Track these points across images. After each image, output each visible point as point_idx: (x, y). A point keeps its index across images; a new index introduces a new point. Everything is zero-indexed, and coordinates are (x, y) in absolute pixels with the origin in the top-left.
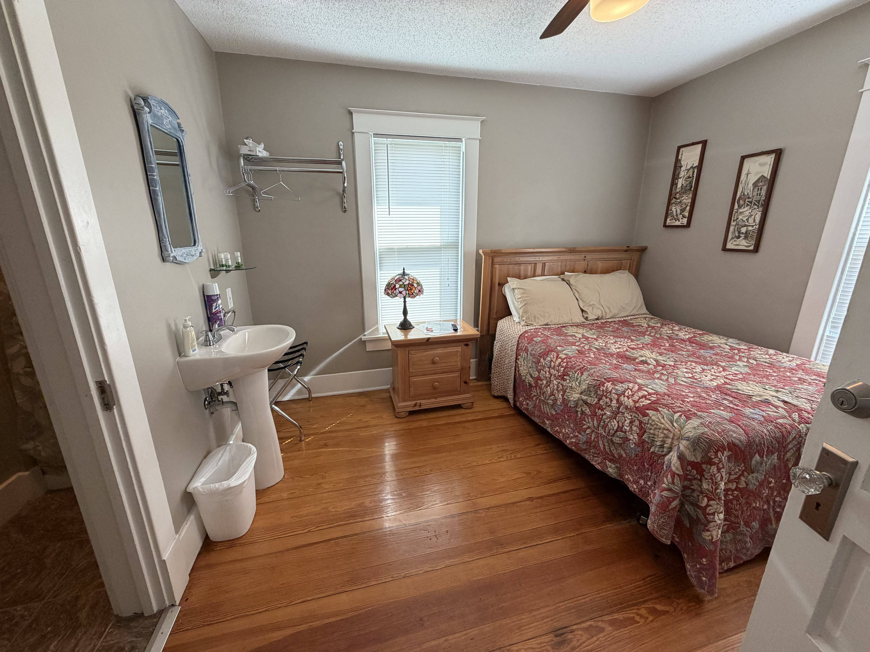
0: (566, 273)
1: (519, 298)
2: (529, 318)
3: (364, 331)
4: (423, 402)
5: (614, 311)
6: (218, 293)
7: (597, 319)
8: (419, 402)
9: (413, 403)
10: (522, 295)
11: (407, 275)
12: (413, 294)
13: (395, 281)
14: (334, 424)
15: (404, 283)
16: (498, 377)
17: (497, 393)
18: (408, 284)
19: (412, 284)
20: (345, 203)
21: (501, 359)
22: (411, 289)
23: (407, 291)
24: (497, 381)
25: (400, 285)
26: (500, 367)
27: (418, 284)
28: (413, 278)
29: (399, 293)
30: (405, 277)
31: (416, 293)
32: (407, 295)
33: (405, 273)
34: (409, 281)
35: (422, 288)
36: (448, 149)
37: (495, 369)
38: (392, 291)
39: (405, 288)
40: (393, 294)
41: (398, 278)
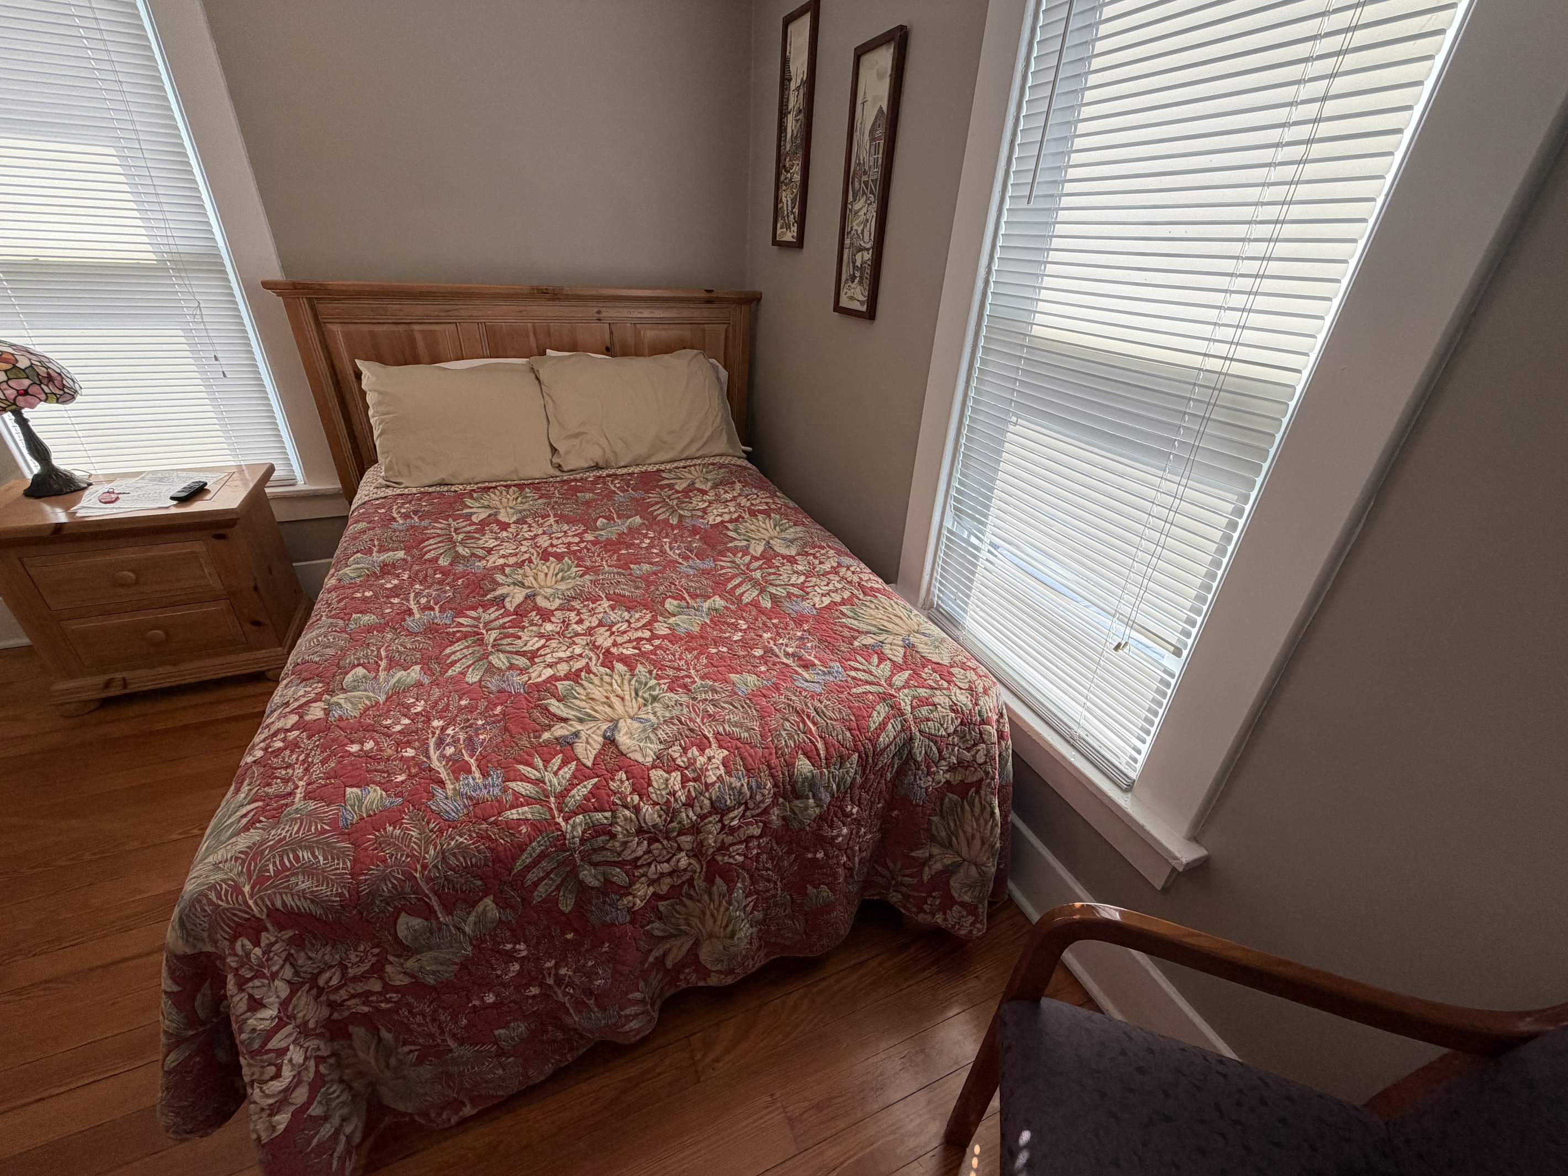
0: (548, 351)
4: (131, 675)
5: (640, 449)
7: (590, 469)
8: (119, 676)
9: (100, 679)
27: (15, 371)
28: (1, 353)
31: (6, 400)
35: (39, 385)
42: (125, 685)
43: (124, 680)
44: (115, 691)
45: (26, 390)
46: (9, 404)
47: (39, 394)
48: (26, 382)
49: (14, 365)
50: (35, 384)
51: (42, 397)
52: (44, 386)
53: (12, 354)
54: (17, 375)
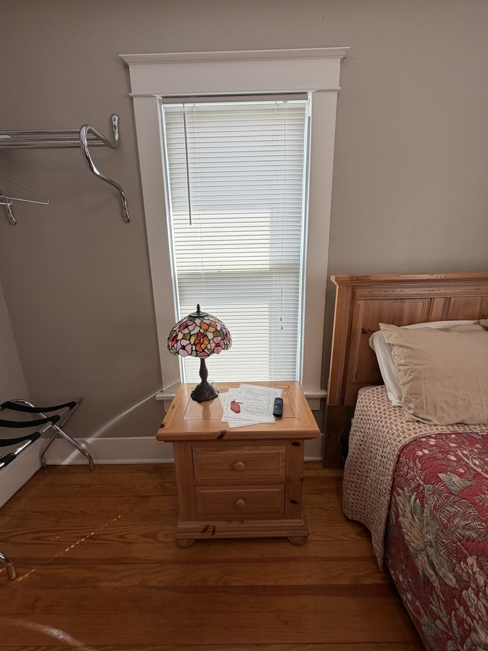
1: (402, 365)
2: (422, 408)
3: (161, 385)
4: (218, 524)
8: (211, 524)
9: (203, 524)
10: (408, 360)
11: (203, 317)
12: (203, 351)
13: (179, 327)
14: (84, 537)
15: (190, 331)
16: (355, 491)
17: (353, 514)
18: (198, 332)
19: (203, 333)
20: (125, 208)
21: (361, 463)
22: (200, 342)
23: (194, 346)
24: (353, 497)
25: (184, 334)
26: (358, 475)
27: (217, 333)
28: (210, 322)
29: (181, 348)
30: (195, 321)
31: (211, 350)
32: (194, 353)
33: (199, 314)
34: (199, 328)
35: (224, 340)
36: (284, 113)
37: (350, 476)
38: (173, 344)
39: (191, 341)
40: (173, 348)
41: (185, 322)
42: (214, 532)
43: (214, 528)
44: (208, 535)
45: (219, 343)
46: (211, 352)
47: (223, 345)
48: (220, 338)
49: (216, 328)
50: (222, 339)
51: (223, 347)
52: (225, 340)
53: (215, 322)
54: (217, 335)
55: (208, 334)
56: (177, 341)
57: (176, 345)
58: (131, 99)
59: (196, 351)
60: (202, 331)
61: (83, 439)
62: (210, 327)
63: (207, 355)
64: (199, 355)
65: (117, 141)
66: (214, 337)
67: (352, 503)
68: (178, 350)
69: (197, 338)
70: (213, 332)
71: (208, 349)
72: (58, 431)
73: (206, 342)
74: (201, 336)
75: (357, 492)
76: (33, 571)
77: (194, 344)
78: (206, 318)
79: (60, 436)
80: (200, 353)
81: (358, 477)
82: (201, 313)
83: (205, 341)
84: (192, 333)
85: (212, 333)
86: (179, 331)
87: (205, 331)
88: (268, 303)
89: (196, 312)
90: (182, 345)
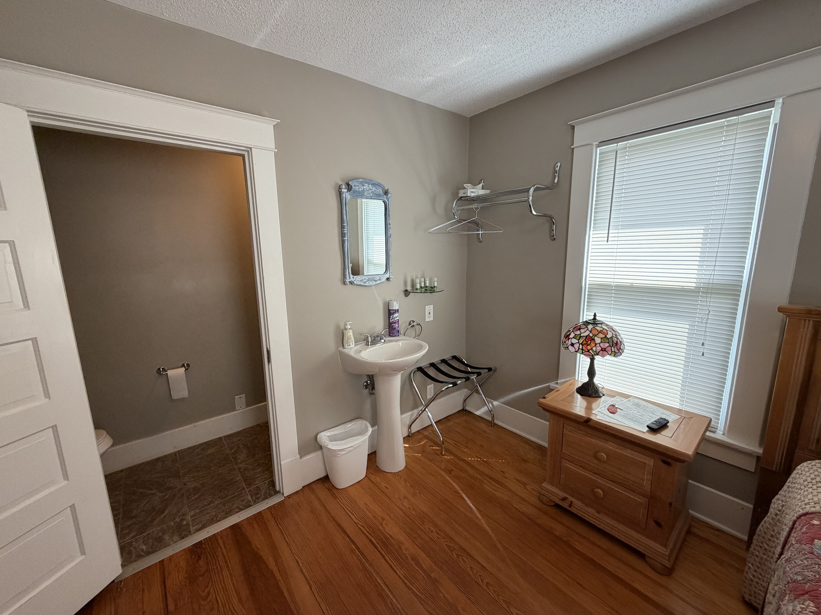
3: (557, 378)
6: (397, 309)
8: (571, 498)
9: (562, 494)
11: (596, 324)
12: (588, 351)
13: (573, 329)
14: (481, 459)
15: (581, 333)
16: (758, 567)
17: (750, 595)
18: (587, 336)
19: (592, 337)
20: (553, 230)
21: (772, 536)
22: (587, 344)
23: (581, 345)
24: (754, 573)
25: (576, 335)
26: (765, 549)
27: (605, 339)
28: (602, 329)
29: (571, 345)
30: (588, 327)
31: (596, 352)
32: (580, 351)
33: (594, 322)
34: (589, 332)
35: (611, 347)
36: (736, 127)
37: (756, 548)
38: (566, 340)
39: (579, 341)
40: (565, 344)
41: (580, 325)
42: (570, 506)
43: (572, 502)
44: (565, 505)
45: (605, 349)
46: (596, 353)
47: (609, 351)
48: (607, 345)
49: (606, 336)
50: (610, 346)
51: (610, 353)
52: (613, 348)
53: (607, 330)
54: (605, 341)
55: (596, 338)
56: (569, 338)
57: (567, 341)
58: (573, 149)
59: (582, 349)
60: (591, 335)
61: (492, 401)
62: (600, 333)
63: (591, 355)
64: (584, 353)
65: (555, 184)
66: (601, 342)
67: (752, 580)
68: (568, 346)
69: (585, 339)
70: (602, 338)
71: (593, 351)
72: (477, 387)
73: (593, 345)
74: (590, 339)
75: (760, 570)
76: (452, 457)
77: (581, 344)
78: (600, 325)
79: (478, 393)
80: (586, 352)
81: (765, 552)
82: (597, 321)
83: (591, 343)
84: (582, 335)
85: (600, 339)
86: (573, 331)
87: (594, 336)
88: (688, 323)
89: (593, 319)
90: (571, 343)
